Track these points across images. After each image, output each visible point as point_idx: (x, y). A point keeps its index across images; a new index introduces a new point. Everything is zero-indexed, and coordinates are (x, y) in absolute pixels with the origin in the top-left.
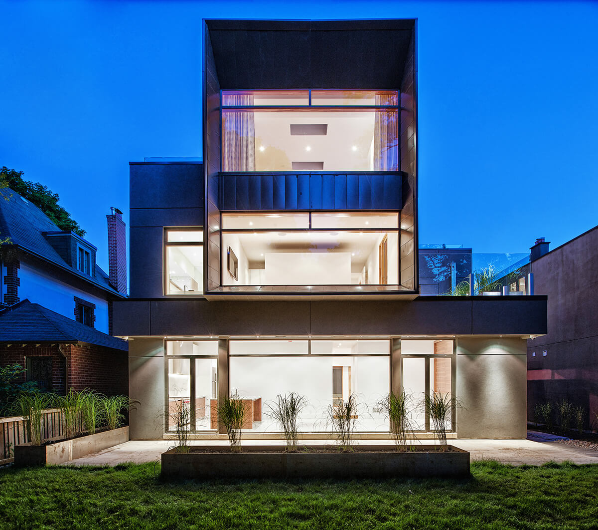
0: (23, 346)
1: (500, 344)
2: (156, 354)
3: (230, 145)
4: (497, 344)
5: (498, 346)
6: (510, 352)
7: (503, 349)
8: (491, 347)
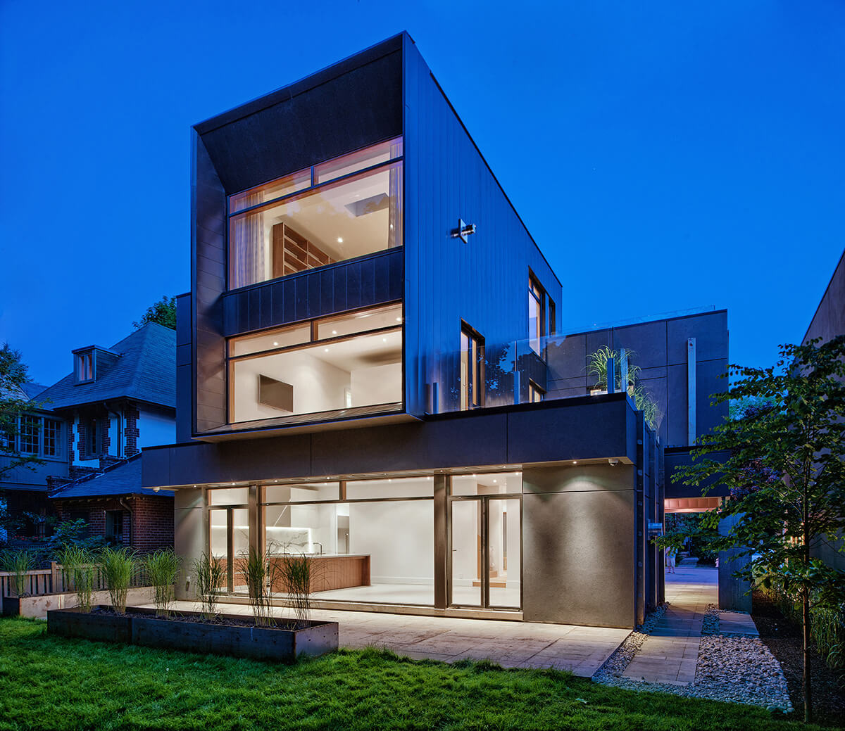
0: (98, 500)
1: (589, 475)
2: (196, 504)
3: (241, 257)
4: (583, 475)
5: (585, 478)
6: (605, 487)
7: (594, 483)
8: (574, 480)
